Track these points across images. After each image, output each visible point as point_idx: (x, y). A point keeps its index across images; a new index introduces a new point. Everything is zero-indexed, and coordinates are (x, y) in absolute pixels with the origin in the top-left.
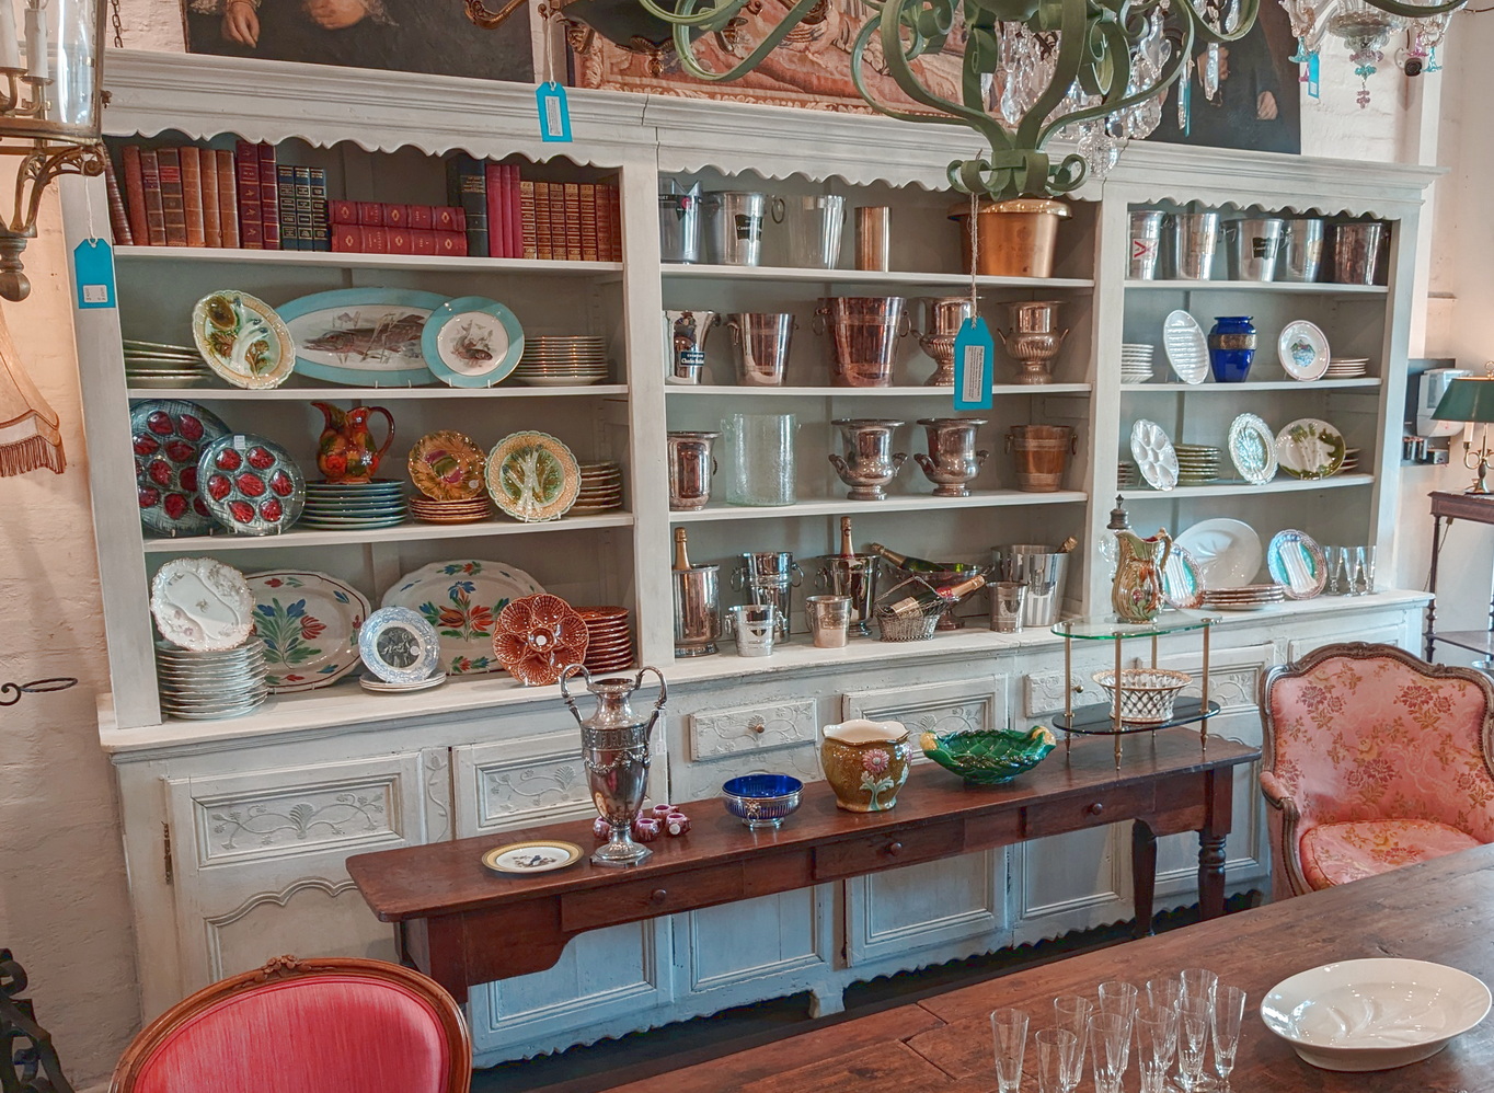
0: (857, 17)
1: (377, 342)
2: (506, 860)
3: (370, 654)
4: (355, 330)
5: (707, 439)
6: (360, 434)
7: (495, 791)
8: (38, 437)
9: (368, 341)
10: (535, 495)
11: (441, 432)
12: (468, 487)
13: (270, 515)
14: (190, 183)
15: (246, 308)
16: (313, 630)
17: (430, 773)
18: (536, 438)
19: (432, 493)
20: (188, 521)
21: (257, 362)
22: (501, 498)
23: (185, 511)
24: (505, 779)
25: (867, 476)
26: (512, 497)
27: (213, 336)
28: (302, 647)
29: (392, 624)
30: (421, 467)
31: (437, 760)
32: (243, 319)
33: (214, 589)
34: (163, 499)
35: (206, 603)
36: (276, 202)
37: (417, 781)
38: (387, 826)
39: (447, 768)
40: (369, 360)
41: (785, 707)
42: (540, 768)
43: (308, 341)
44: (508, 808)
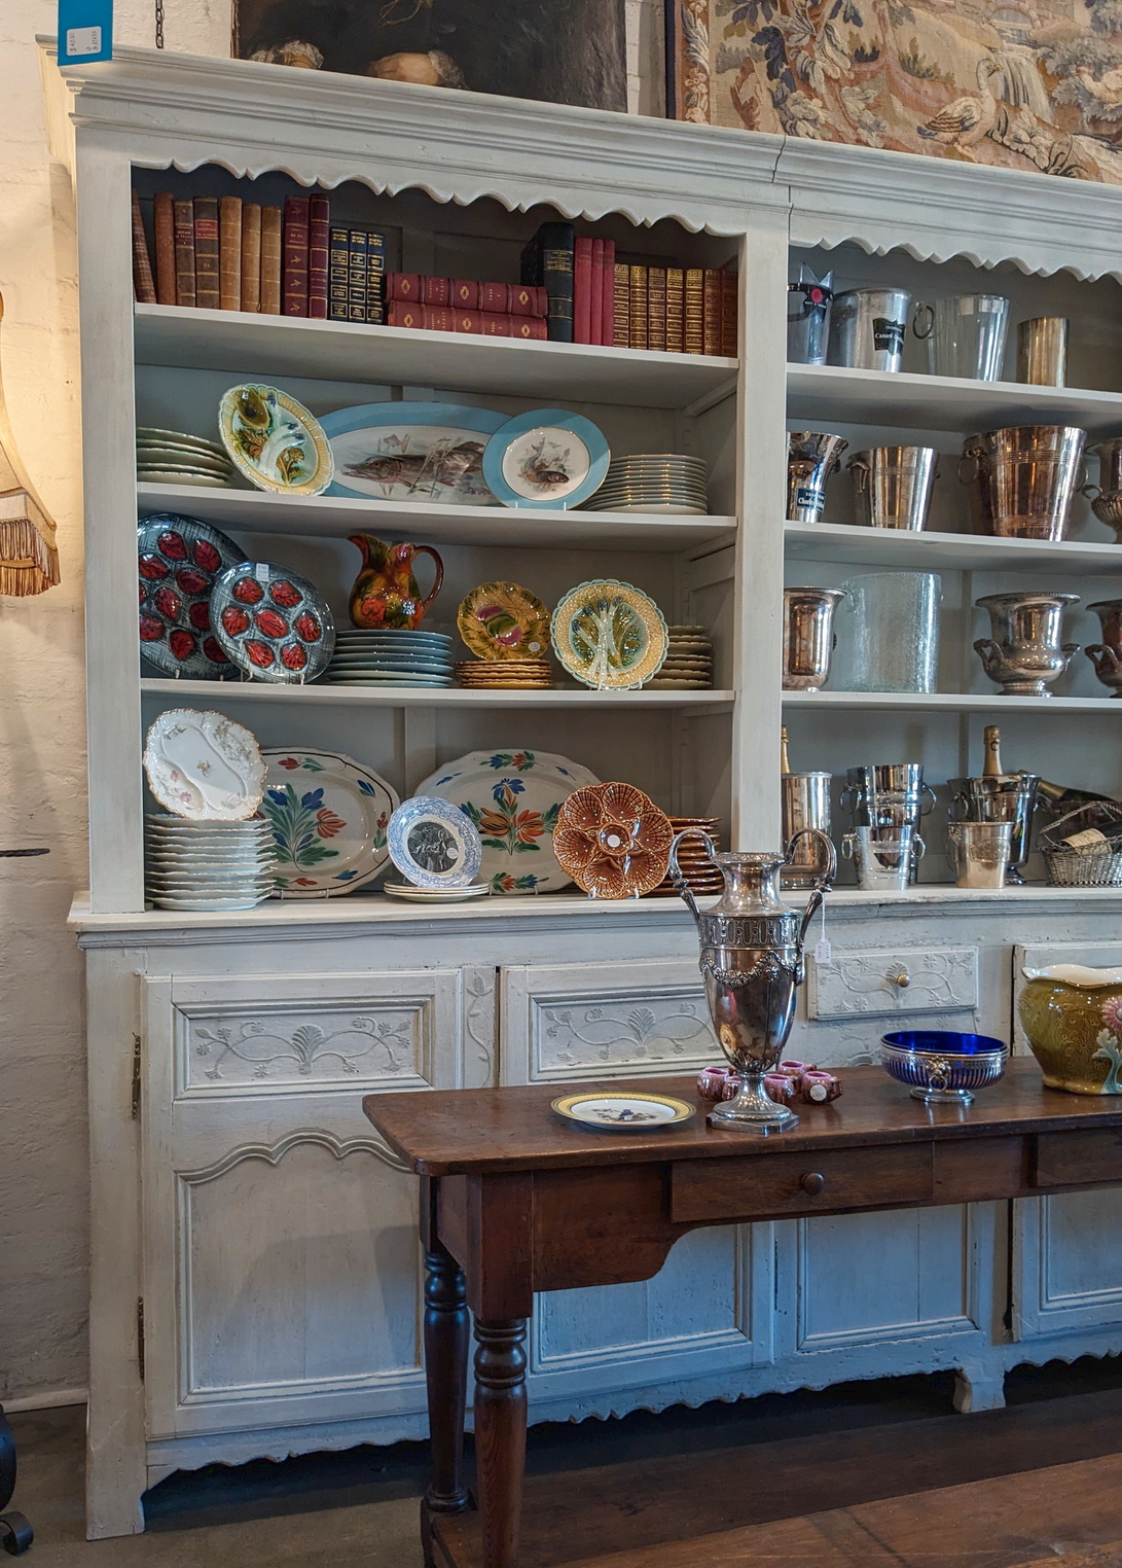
0: (1017, 104)
1: (428, 472)
2: (585, 1108)
3: (399, 851)
4: (403, 457)
5: (831, 595)
6: (403, 575)
7: (551, 1033)
8: (27, 521)
9: (417, 471)
10: (612, 660)
11: (498, 583)
12: (527, 650)
13: (291, 662)
14: (228, 240)
15: (282, 407)
16: (332, 826)
17: (470, 999)
18: (614, 588)
19: (485, 654)
20: (197, 663)
21: (290, 470)
22: (570, 660)
23: (194, 651)
24: (565, 1019)
25: (1027, 666)
26: (582, 660)
27: (241, 432)
28: (316, 846)
29: (427, 818)
30: (473, 624)
31: (481, 982)
32: (277, 420)
33: (219, 750)
34: (168, 635)
35: (209, 766)
36: (326, 271)
37: (454, 1010)
38: (413, 1068)
39: (492, 995)
40: (417, 493)
41: (936, 955)
42: (611, 1007)
43: (348, 466)
44: (568, 1059)
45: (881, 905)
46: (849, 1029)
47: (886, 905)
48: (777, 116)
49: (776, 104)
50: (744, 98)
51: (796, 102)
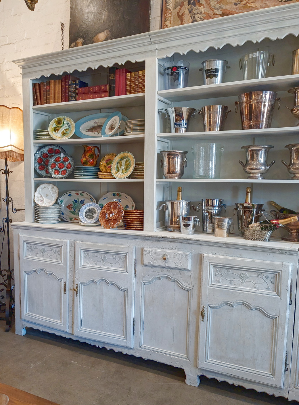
4: (97, 126)
7: (85, 257)
9: (100, 129)
10: (123, 171)
13: (63, 173)
15: (66, 120)
18: (127, 154)
21: (64, 134)
25: (253, 169)
26: (116, 171)
27: (54, 127)
31: (72, 244)
32: (65, 123)
33: (51, 192)
35: (48, 195)
36: (68, 91)
38: (60, 260)
39: (74, 247)
40: (100, 134)
41: (177, 253)
42: (98, 254)
43: (87, 130)
44: (88, 264)
45: (162, 238)
46: (154, 269)
47: (164, 238)
48: (190, 15)
49: (190, 12)
50: (180, 14)
51: (196, 9)
